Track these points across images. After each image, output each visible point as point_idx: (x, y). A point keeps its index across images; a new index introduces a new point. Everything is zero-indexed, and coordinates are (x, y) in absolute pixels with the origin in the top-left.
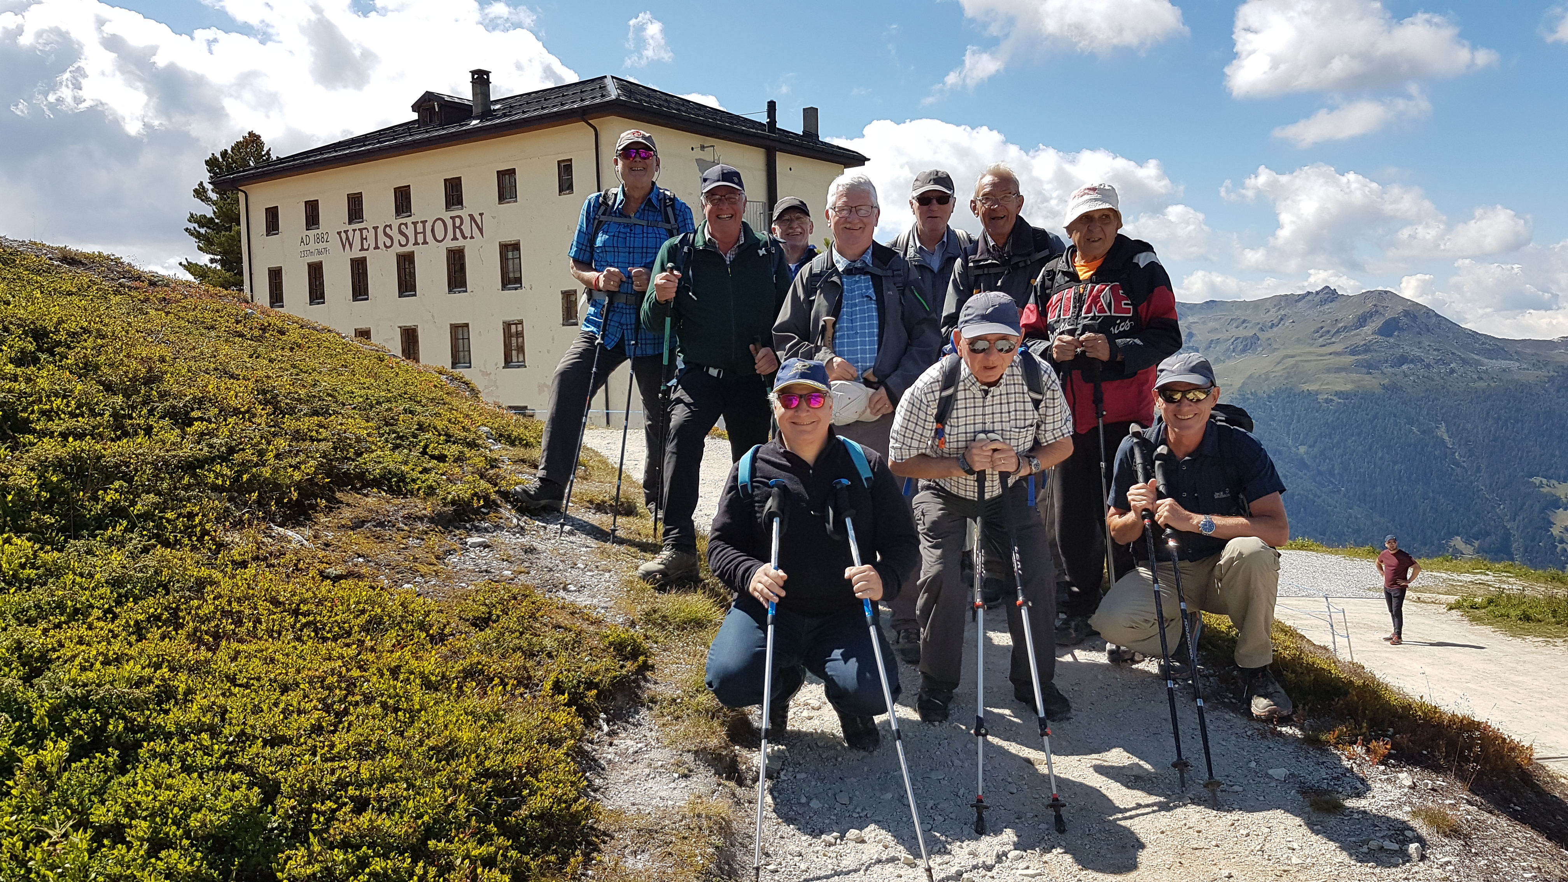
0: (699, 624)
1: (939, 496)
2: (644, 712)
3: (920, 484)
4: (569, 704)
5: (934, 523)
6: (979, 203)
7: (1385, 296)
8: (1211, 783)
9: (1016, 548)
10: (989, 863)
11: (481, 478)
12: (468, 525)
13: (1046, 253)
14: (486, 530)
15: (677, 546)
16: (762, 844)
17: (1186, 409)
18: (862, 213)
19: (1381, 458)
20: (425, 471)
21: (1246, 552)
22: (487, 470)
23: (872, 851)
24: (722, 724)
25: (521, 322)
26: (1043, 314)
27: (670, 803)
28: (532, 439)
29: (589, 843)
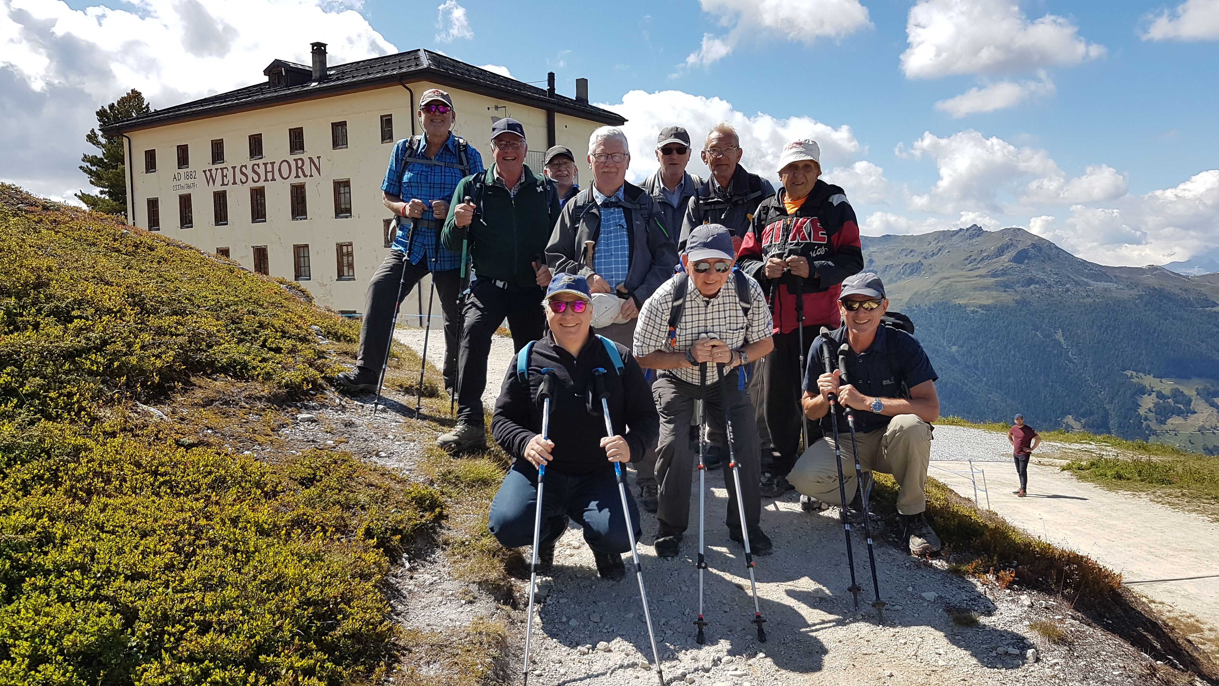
0: (485, 482)
1: (672, 382)
2: (439, 552)
3: (657, 374)
4: (377, 547)
5: (668, 403)
6: (708, 154)
7: (1018, 232)
8: (878, 604)
9: (729, 422)
10: (707, 666)
11: (310, 366)
12: (298, 404)
13: (759, 193)
14: (314, 408)
15: (468, 421)
16: (530, 654)
17: (862, 315)
18: (617, 159)
19: (1014, 356)
20: (264, 360)
21: (906, 425)
22: (315, 360)
23: (617, 658)
24: (502, 561)
25: (351, 244)
26: (758, 240)
27: (458, 623)
28: (354, 336)
29: (391, 656)
